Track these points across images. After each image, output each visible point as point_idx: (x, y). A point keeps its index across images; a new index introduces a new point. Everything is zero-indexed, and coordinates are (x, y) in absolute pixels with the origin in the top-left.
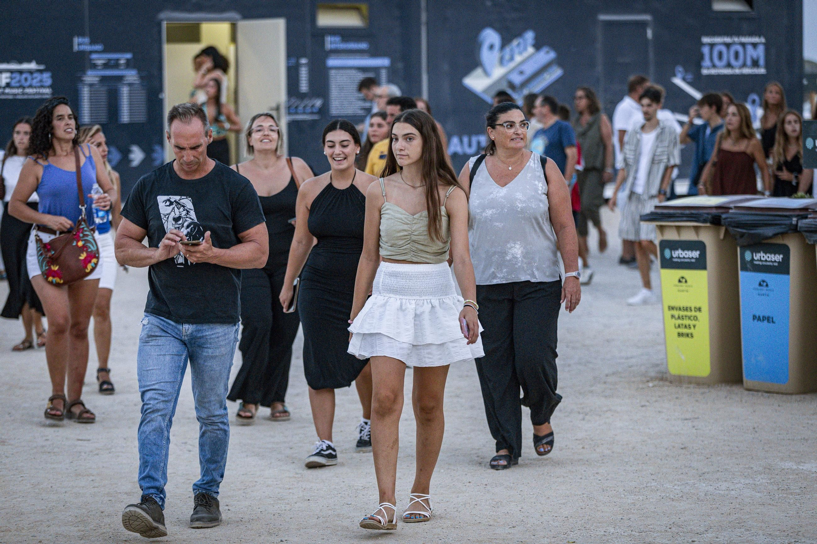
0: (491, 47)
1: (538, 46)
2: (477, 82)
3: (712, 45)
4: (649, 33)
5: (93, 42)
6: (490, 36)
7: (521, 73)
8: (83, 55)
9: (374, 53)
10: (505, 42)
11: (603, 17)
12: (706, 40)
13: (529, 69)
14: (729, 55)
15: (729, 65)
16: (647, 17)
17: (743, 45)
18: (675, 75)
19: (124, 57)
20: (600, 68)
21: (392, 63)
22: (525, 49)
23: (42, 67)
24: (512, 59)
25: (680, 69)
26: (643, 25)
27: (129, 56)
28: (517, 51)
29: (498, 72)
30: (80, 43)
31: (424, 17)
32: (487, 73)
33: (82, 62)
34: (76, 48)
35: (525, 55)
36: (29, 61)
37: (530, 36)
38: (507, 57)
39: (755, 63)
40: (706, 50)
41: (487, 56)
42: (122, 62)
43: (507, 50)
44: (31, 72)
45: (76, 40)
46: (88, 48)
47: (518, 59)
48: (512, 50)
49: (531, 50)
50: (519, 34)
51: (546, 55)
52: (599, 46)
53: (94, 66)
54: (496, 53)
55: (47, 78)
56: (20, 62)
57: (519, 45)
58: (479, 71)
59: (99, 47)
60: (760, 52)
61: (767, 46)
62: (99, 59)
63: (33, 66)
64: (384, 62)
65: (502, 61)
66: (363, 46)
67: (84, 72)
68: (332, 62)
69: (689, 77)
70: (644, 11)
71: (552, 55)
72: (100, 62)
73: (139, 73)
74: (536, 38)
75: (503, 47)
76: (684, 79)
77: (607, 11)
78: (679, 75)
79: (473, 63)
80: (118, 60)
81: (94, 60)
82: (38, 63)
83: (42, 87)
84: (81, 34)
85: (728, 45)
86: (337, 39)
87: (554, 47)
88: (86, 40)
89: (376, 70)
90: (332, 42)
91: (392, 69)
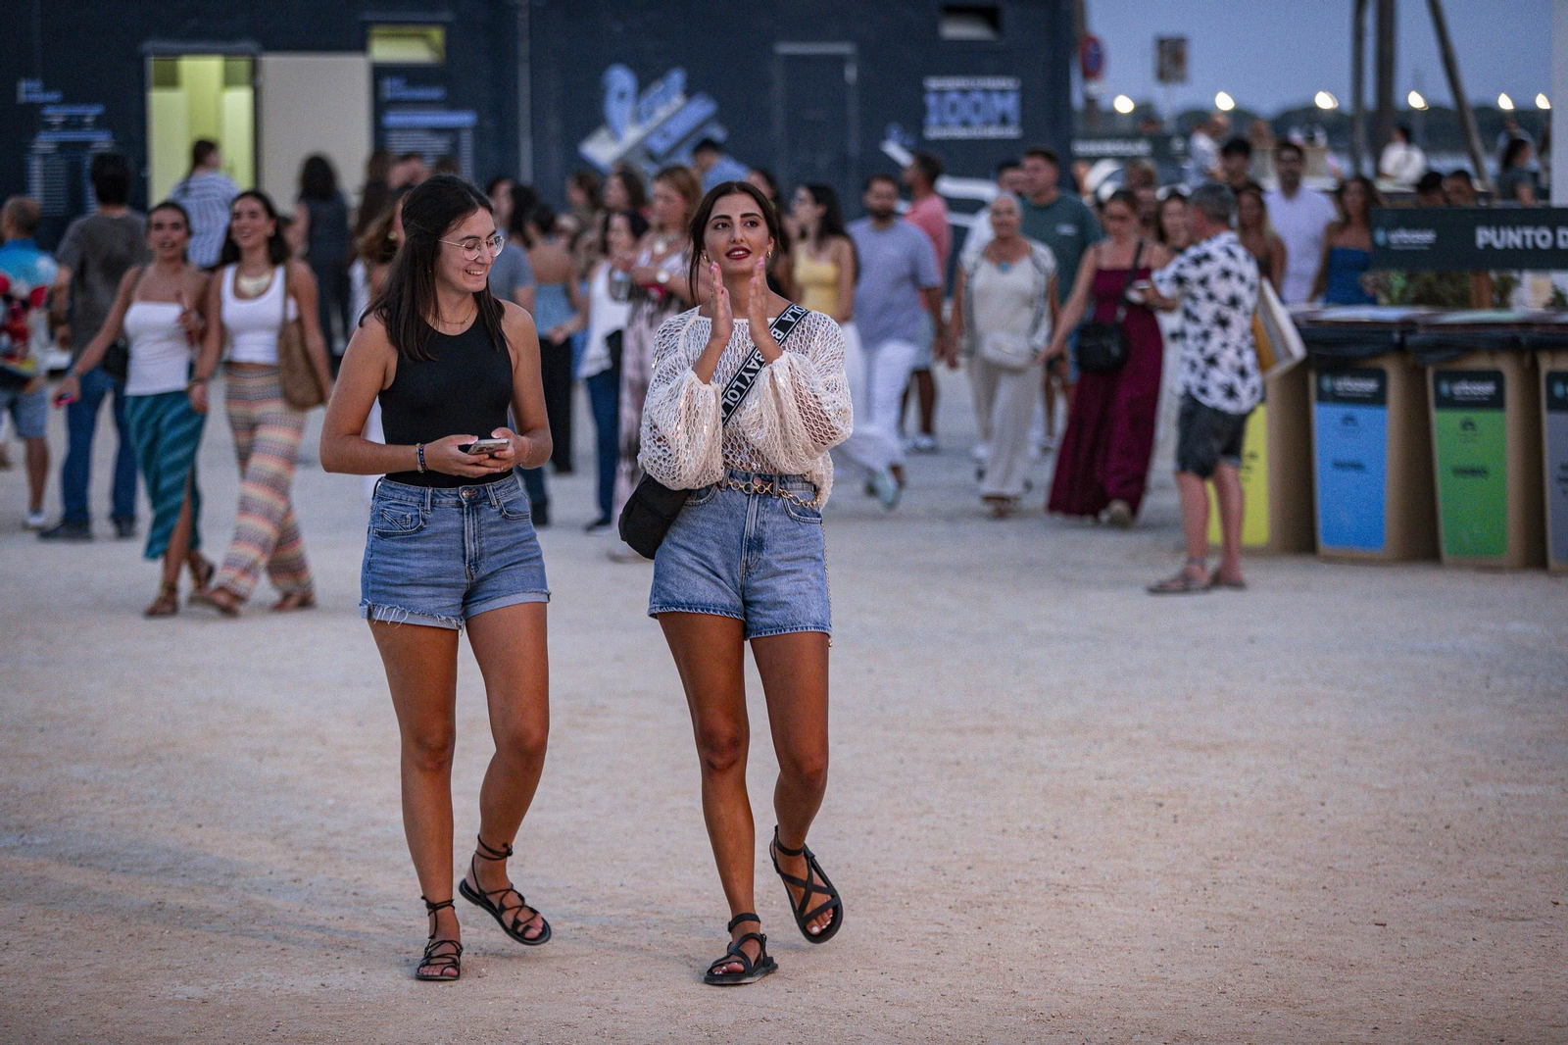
0: (622, 95)
1: (689, 93)
2: (602, 151)
3: (941, 92)
4: (851, 73)
5: (47, 88)
6: (620, 79)
7: (666, 135)
8: (34, 109)
9: (451, 104)
10: (643, 86)
11: (786, 48)
12: (934, 83)
13: (678, 129)
14: (965, 109)
15: (966, 124)
16: (845, 48)
17: (987, 92)
18: (887, 139)
19: (92, 112)
20: (779, 128)
21: (481, 119)
22: (671, 98)
24: (652, 113)
25: (894, 131)
26: (839, 61)
27: (97, 110)
28: (658, 101)
29: (632, 134)
30: (29, 90)
31: (524, 48)
32: (616, 136)
33: (31, 119)
34: (22, 97)
35: (672, 107)
37: (677, 78)
38: (645, 110)
39: (1004, 121)
40: (932, 100)
41: (617, 109)
42: (88, 120)
43: (644, 103)
45: (23, 85)
46: (39, 97)
47: (661, 113)
48: (652, 100)
49: (677, 100)
50: (662, 75)
51: (703, 107)
52: (778, 93)
53: (48, 126)
54: (629, 106)
57: (662, 91)
58: (604, 133)
59: (54, 96)
60: (1010, 104)
61: (1024, 93)
62: (56, 115)
64: (464, 119)
65: (638, 118)
66: (435, 93)
67: (33, 133)
68: (393, 119)
69: (908, 140)
70: (841, 38)
71: (710, 107)
72: (56, 120)
73: (114, 137)
74: (687, 82)
75: (638, 95)
76: (903, 146)
77: (793, 38)
78: (895, 138)
79: (594, 120)
80: (81, 117)
81: (49, 117)
84: (30, 75)
85: (964, 92)
86: (399, 83)
88: (37, 85)
89: (453, 132)
90: (392, 88)
91: (478, 131)
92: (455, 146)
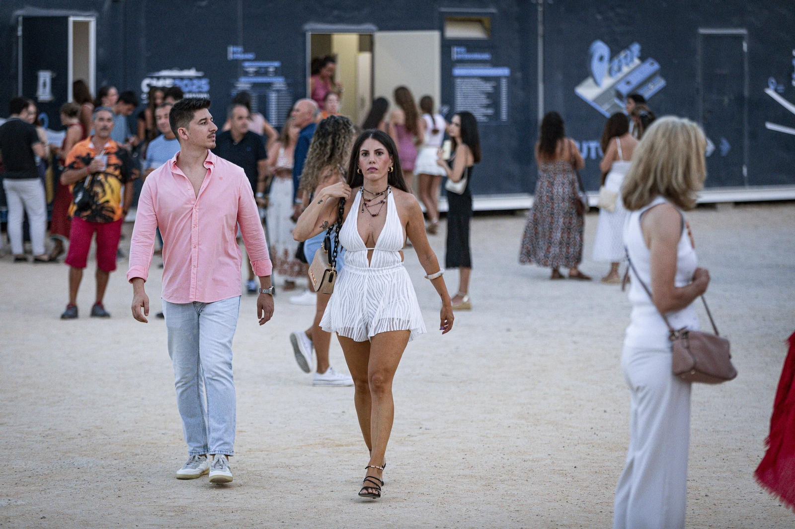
0: (601, 58)
1: (643, 59)
2: (587, 92)
4: (745, 46)
5: (246, 51)
6: (600, 49)
7: (628, 83)
8: (237, 63)
9: (495, 64)
10: (614, 54)
11: (703, 31)
13: (636, 79)
16: (743, 31)
18: (768, 87)
19: (272, 65)
20: (699, 79)
21: (512, 72)
22: (632, 60)
23: (200, 74)
24: (620, 69)
25: (772, 80)
26: (739, 38)
27: (277, 64)
28: (624, 61)
29: (607, 82)
30: (234, 52)
31: (541, 30)
32: (597, 83)
33: (236, 69)
34: (231, 56)
35: (632, 66)
36: (189, 68)
37: (636, 48)
38: (615, 68)
41: (597, 67)
42: (271, 70)
43: (616, 62)
44: (190, 79)
45: (231, 49)
46: (241, 56)
47: (625, 69)
48: (620, 61)
49: (637, 61)
50: (626, 47)
51: (651, 67)
52: (699, 57)
53: (246, 74)
54: (605, 65)
55: (204, 84)
56: (182, 69)
57: (626, 57)
58: (590, 81)
59: (250, 56)
62: (251, 67)
63: (192, 73)
64: (504, 72)
65: (610, 72)
66: (486, 56)
67: (236, 78)
68: (458, 71)
69: (781, 88)
70: (740, 26)
71: (656, 66)
72: (251, 70)
73: (286, 81)
74: (642, 51)
75: (611, 59)
76: (776, 91)
77: (707, 25)
78: (772, 86)
79: (584, 73)
80: (267, 68)
81: (247, 68)
82: (198, 70)
83: (200, 92)
84: (235, 44)
86: (463, 50)
87: (657, 59)
88: (240, 49)
89: (497, 79)
90: (457, 53)
91: (511, 80)
92: (497, 88)
